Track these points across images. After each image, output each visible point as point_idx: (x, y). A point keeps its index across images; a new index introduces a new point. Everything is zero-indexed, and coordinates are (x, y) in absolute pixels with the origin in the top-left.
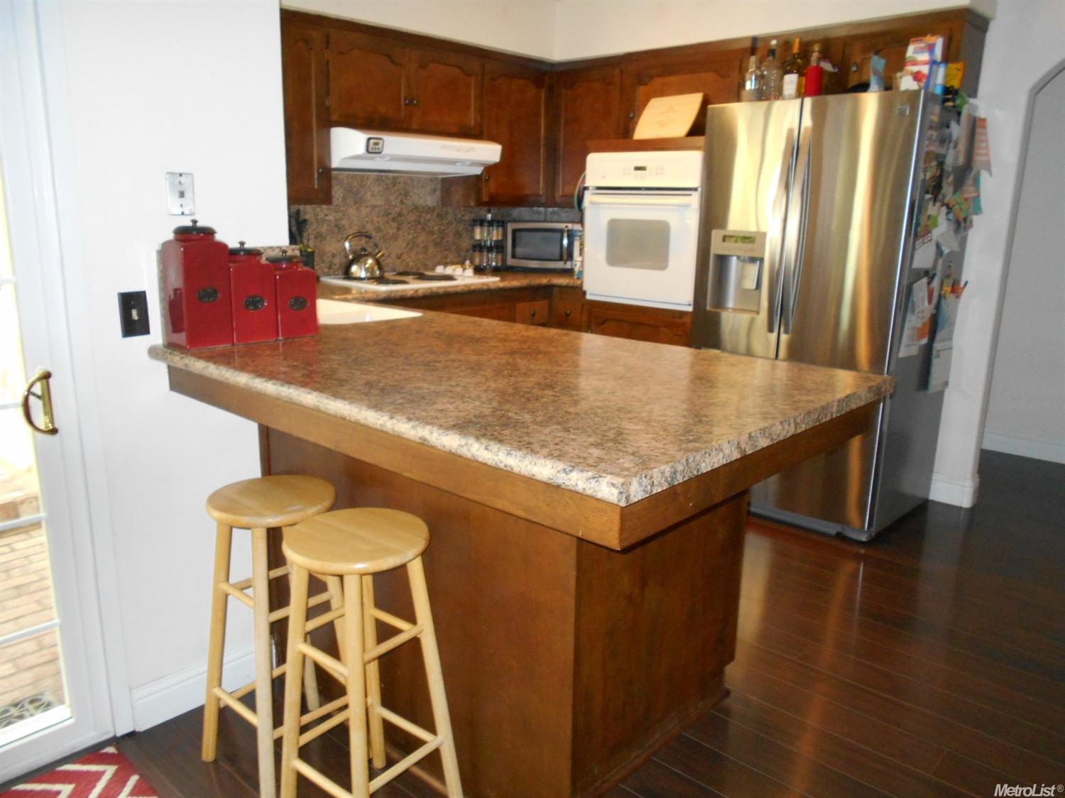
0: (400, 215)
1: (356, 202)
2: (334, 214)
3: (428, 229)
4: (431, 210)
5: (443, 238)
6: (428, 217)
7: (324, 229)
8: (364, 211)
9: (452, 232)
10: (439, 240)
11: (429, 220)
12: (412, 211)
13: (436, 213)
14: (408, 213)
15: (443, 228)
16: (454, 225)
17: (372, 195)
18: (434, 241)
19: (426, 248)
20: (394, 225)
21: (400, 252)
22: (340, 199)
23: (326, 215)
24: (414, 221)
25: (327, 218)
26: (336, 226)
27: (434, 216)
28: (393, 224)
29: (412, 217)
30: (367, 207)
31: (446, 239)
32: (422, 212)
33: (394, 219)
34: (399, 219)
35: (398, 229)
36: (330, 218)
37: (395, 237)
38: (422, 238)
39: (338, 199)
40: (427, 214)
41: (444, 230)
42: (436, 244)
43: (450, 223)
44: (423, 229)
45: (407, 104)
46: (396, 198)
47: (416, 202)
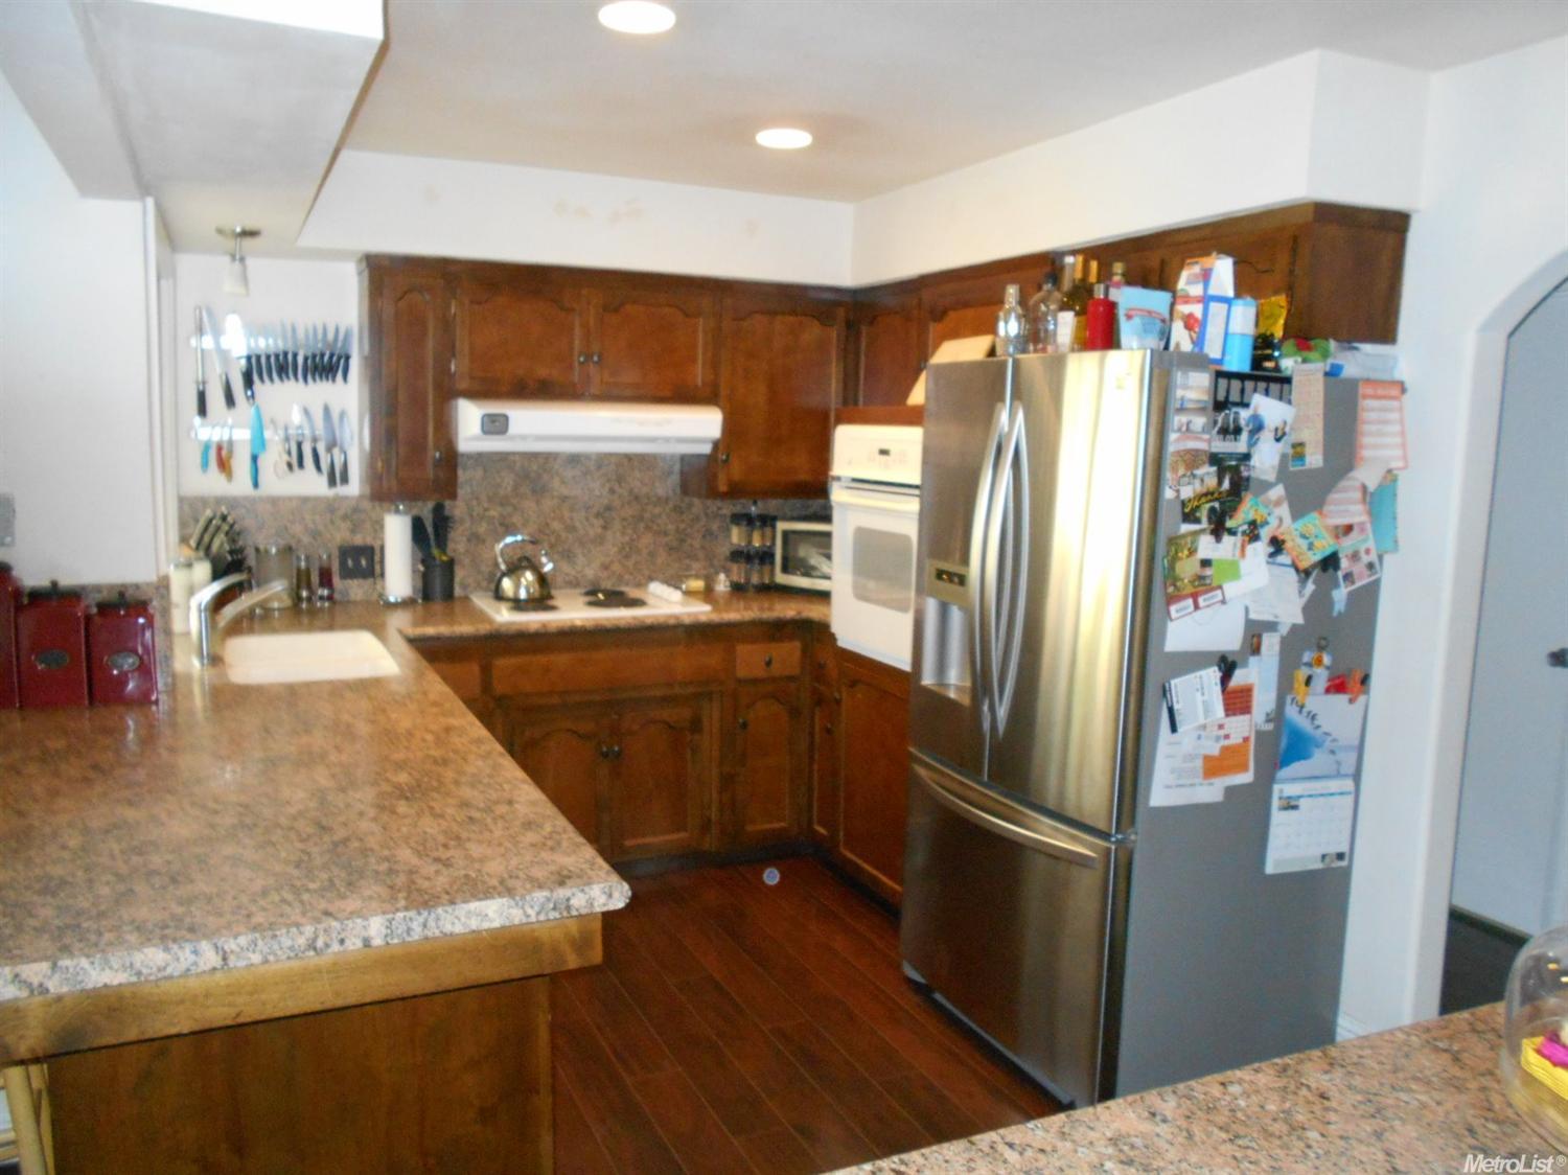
0: (608, 508)
1: (534, 491)
2: (499, 509)
3: (655, 527)
4: (662, 501)
5: (682, 541)
6: (657, 510)
7: (482, 528)
8: (548, 503)
9: (698, 531)
10: (675, 544)
11: (660, 515)
12: (629, 503)
13: (671, 505)
14: (623, 506)
15: (682, 526)
16: (702, 523)
17: (563, 482)
18: (667, 545)
19: (652, 554)
20: (598, 523)
21: (608, 560)
22: (509, 489)
23: (486, 510)
24: (633, 517)
25: (487, 514)
26: (501, 524)
27: (667, 510)
28: (595, 521)
29: (628, 512)
30: (553, 498)
31: (689, 541)
32: (647, 504)
33: (598, 515)
34: (607, 514)
35: (605, 528)
36: (492, 513)
37: (600, 540)
38: (647, 540)
39: (506, 488)
40: (655, 506)
41: (685, 529)
42: (671, 549)
43: (697, 519)
44: (648, 528)
45: (583, 363)
46: (603, 486)
47: (636, 490)
